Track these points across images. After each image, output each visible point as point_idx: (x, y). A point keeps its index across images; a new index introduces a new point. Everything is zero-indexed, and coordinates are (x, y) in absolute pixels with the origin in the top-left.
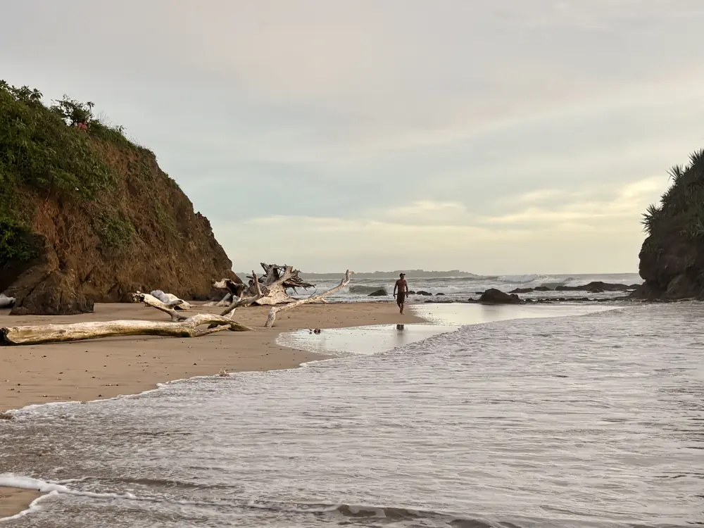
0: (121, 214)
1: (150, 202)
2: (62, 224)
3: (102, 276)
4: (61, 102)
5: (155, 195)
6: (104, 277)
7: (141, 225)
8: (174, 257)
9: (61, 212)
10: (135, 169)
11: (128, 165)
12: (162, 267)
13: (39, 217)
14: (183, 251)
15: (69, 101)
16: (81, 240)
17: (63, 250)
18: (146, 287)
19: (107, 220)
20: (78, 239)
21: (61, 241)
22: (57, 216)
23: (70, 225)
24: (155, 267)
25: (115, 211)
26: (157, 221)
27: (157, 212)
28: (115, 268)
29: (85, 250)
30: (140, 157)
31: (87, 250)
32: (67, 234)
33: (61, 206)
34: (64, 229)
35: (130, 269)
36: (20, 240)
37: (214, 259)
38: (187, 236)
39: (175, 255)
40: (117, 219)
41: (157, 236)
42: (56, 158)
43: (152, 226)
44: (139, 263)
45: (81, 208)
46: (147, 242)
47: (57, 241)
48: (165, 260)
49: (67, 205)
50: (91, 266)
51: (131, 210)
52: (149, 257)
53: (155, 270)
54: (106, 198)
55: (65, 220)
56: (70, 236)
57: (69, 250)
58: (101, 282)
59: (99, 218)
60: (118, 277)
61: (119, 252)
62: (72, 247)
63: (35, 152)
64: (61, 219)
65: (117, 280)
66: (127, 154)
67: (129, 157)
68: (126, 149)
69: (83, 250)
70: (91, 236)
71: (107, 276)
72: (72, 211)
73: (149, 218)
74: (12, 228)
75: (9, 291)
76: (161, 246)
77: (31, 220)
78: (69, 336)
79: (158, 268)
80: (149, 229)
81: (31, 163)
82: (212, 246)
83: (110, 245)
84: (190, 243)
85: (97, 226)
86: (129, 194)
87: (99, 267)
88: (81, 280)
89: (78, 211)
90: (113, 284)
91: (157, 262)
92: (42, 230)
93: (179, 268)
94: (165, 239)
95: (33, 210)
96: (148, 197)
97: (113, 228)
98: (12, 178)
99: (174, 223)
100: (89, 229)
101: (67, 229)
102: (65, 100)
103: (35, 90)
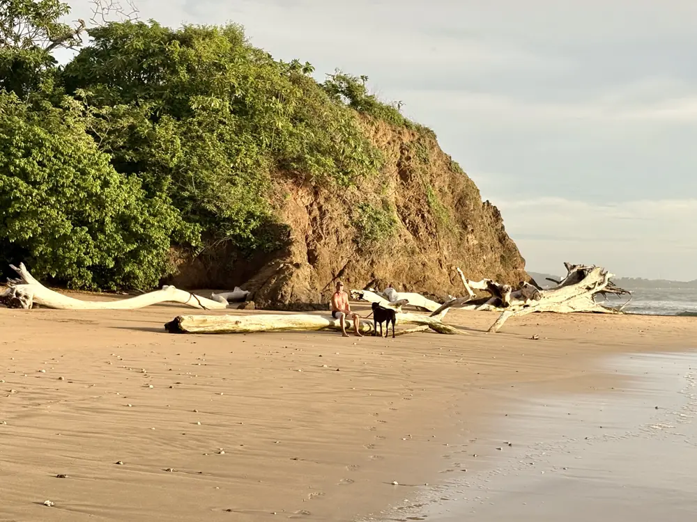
0: (385, 204)
1: (422, 188)
2: (316, 213)
3: (357, 271)
4: (333, 76)
5: (431, 181)
6: (359, 273)
7: (409, 215)
8: (445, 253)
9: (316, 200)
10: (408, 151)
11: (401, 147)
12: (430, 264)
13: (291, 206)
14: (459, 245)
15: (342, 75)
16: (337, 231)
17: (315, 241)
18: (408, 286)
19: (368, 210)
20: (333, 230)
21: (314, 232)
22: (311, 205)
23: (324, 214)
24: (419, 263)
25: (378, 199)
26: (429, 212)
27: (430, 200)
28: (372, 263)
29: (340, 242)
30: (417, 137)
31: (342, 242)
32: (321, 224)
33: (316, 194)
34: (318, 218)
35: (390, 265)
36: (266, 230)
37: (502, 257)
38: (465, 227)
39: (448, 250)
40: (380, 208)
41: (427, 228)
42: (315, 141)
43: (423, 217)
44: (401, 259)
45: (339, 196)
46: (415, 235)
47: (310, 232)
48: (435, 256)
49: (324, 192)
50: (345, 261)
51: (399, 198)
52: (413, 252)
53: (421, 266)
54: (370, 186)
55: (320, 208)
56: (324, 226)
57: (323, 241)
58: (356, 279)
59: (359, 208)
60: (375, 273)
61: (378, 245)
62: (326, 238)
63: (291, 134)
64: (316, 207)
65: (374, 277)
66: (400, 133)
67: (402, 137)
68: (400, 129)
69: (338, 243)
70: (347, 227)
71: (363, 272)
72: (327, 199)
73: (419, 207)
74: (258, 217)
75: (246, 284)
76: (430, 240)
77: (281, 207)
78: (245, 328)
79: (424, 265)
80: (418, 219)
81: (286, 147)
82: (500, 241)
83: (367, 238)
84: (470, 236)
85: (355, 215)
86: (399, 180)
87: (354, 262)
88: (334, 275)
89: (334, 199)
90: (370, 282)
91: (423, 257)
92: (292, 220)
93: (451, 266)
94: (437, 232)
95: (285, 198)
96: (421, 183)
97: (373, 218)
98: (264, 163)
99: (452, 212)
100: (346, 218)
101: (321, 219)
102: (338, 73)
103: (308, 63)
